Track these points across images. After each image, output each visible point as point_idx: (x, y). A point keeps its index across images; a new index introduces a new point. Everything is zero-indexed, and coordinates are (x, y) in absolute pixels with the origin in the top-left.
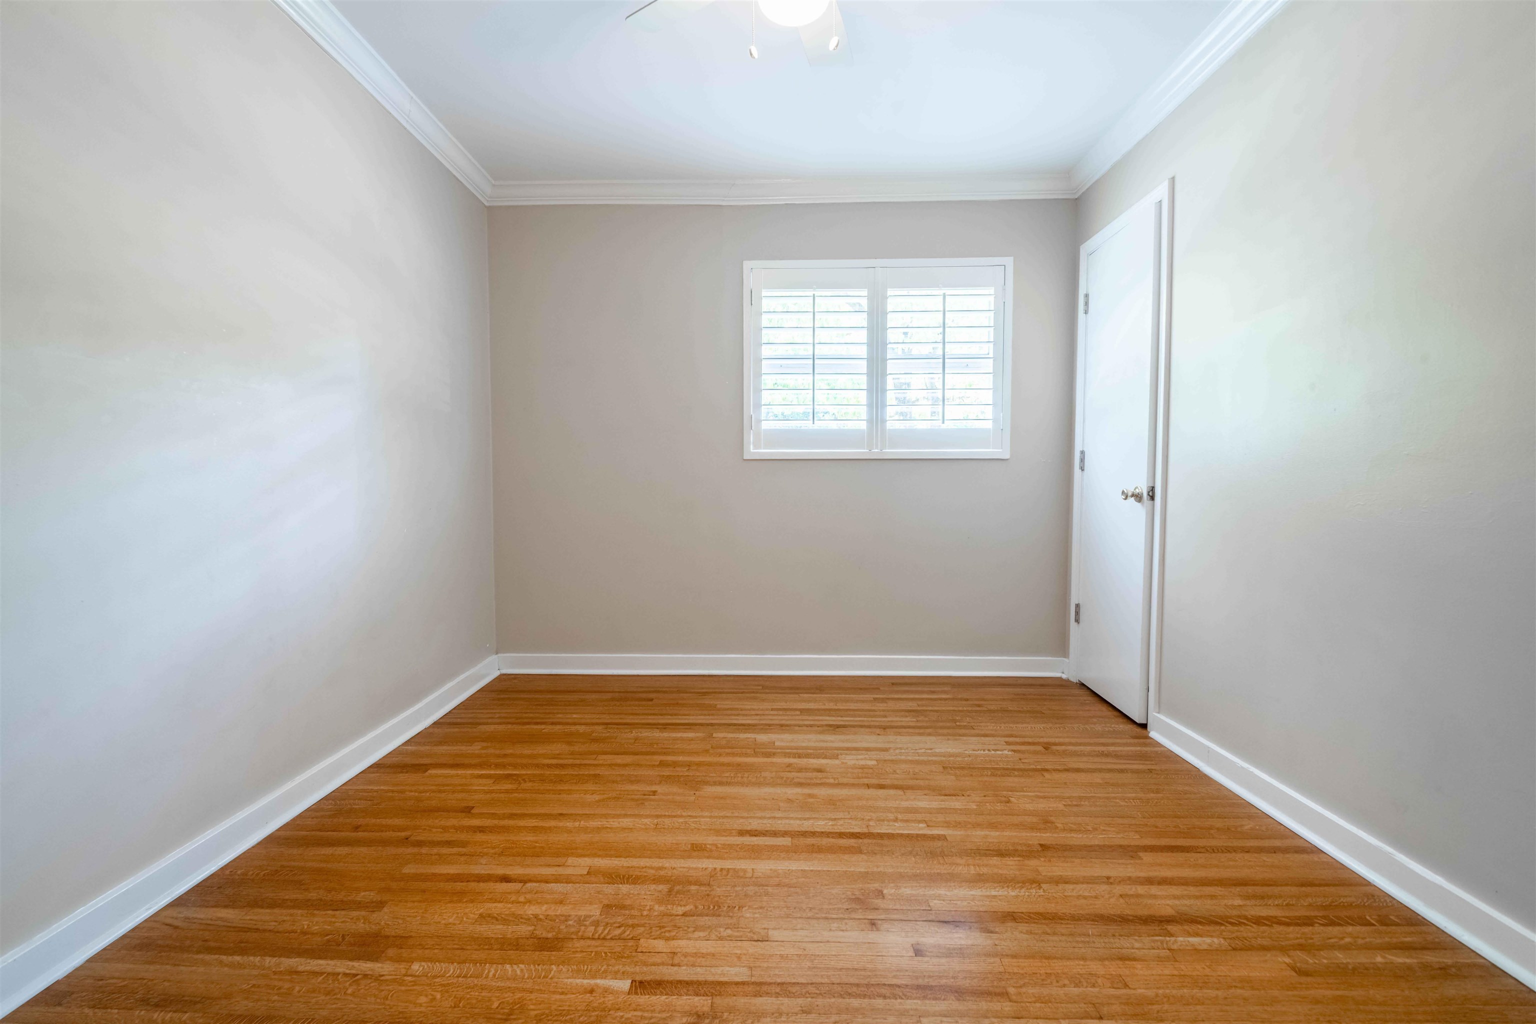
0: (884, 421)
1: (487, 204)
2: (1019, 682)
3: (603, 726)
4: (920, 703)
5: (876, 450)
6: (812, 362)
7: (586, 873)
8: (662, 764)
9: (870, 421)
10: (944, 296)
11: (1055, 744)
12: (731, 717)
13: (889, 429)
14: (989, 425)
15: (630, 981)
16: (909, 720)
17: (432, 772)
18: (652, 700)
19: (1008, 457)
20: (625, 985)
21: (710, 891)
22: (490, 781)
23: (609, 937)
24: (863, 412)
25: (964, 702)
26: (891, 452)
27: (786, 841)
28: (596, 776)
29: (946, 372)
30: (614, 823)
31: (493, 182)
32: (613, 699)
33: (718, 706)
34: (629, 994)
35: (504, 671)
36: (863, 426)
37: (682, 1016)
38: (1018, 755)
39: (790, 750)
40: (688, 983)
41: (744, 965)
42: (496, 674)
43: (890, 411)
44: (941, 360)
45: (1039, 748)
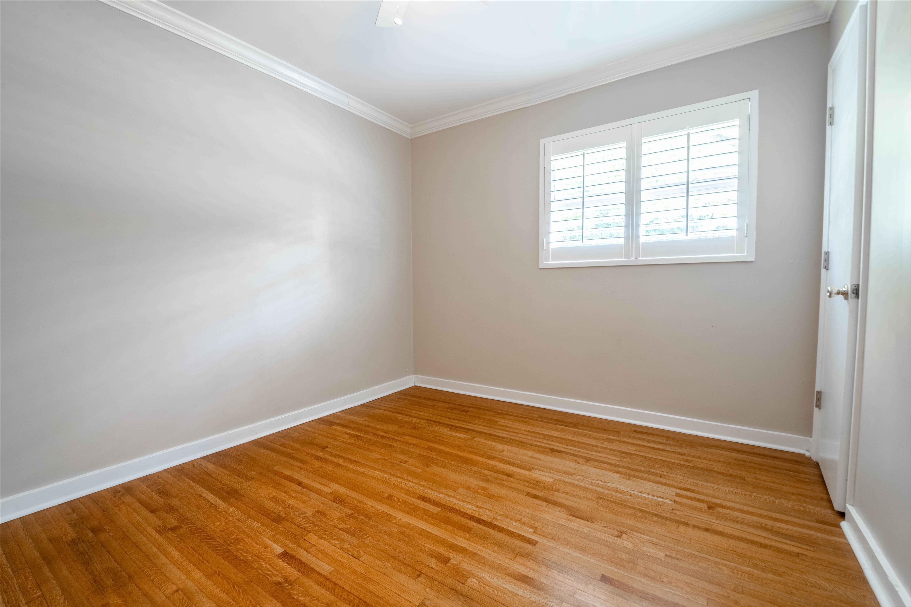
0: (638, 237)
1: (410, 138)
2: (755, 451)
3: (426, 421)
4: (639, 448)
5: (632, 259)
6: (582, 201)
7: (329, 492)
8: (429, 449)
9: (627, 238)
10: (688, 135)
11: (723, 507)
12: (497, 430)
13: (642, 243)
14: (733, 233)
15: (284, 550)
16: (614, 459)
17: (335, 427)
18: (467, 412)
19: (752, 259)
20: (279, 550)
21: (367, 522)
22: (347, 436)
23: (301, 526)
24: (622, 231)
25: (680, 456)
26: (644, 259)
27: (436, 510)
28: (392, 446)
29: (690, 194)
30: (370, 472)
31: (410, 126)
32: (450, 408)
33: (499, 423)
34: (277, 556)
35: (416, 384)
36: (622, 241)
37: (281, 577)
38: (675, 506)
39: (507, 458)
40: (301, 562)
41: (333, 566)
42: (412, 385)
43: (642, 230)
44: (685, 186)
45: (704, 506)
